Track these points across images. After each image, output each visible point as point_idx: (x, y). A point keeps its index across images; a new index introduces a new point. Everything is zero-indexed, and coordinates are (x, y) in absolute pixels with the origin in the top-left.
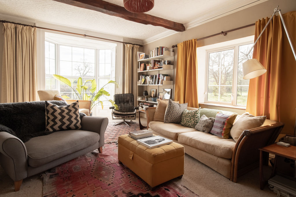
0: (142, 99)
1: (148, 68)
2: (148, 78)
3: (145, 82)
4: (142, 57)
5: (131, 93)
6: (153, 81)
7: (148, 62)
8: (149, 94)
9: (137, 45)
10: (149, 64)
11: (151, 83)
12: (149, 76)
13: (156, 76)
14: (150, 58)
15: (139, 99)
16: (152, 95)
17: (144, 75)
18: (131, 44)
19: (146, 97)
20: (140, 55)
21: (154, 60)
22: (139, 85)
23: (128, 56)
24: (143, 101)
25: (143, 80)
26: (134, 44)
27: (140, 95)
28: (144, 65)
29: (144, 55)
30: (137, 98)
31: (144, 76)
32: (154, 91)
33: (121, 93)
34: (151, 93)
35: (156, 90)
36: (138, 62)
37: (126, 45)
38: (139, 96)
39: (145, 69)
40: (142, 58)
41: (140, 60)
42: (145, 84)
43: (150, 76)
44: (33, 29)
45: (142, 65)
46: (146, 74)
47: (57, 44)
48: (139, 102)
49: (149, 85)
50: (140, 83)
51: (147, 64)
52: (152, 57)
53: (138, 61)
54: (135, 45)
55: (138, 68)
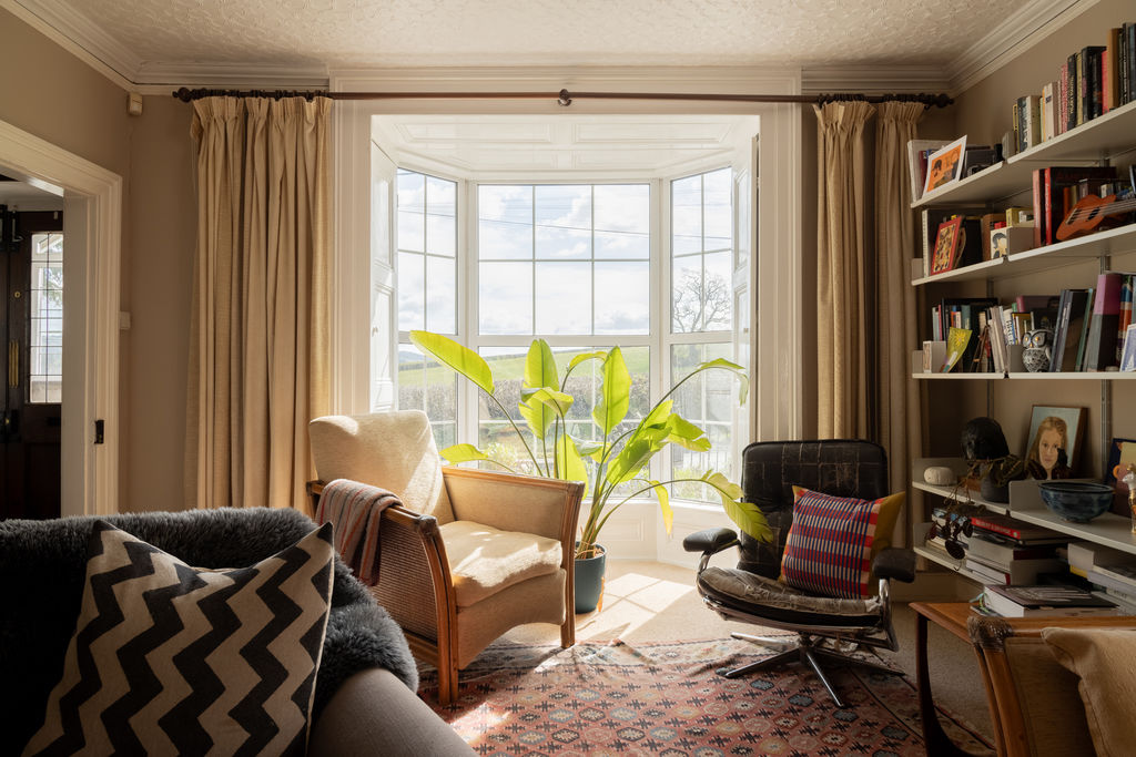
0: (956, 482)
1: (999, 242)
2: (1003, 325)
3: (975, 353)
4: (945, 169)
5: (863, 435)
6: (1048, 342)
7: (995, 204)
8: (1014, 446)
9: (902, 98)
10: (1009, 213)
11: (1028, 359)
12: (1006, 304)
13: (1081, 299)
14: (1011, 160)
15: (930, 479)
16: (1048, 458)
17: (967, 302)
18: (860, 97)
19: (986, 468)
20: (932, 158)
21: (1054, 171)
22: (928, 375)
23: (838, 182)
24: (963, 499)
25: (960, 337)
26: (883, 99)
27: (938, 447)
28: (964, 224)
29: (957, 151)
30: (915, 472)
31: (966, 309)
32: (1060, 425)
33: (794, 434)
34: (1028, 440)
35: (1085, 414)
36: (917, 212)
37: (819, 113)
38: (932, 456)
39: (973, 249)
40: (945, 180)
41: (930, 195)
42: (977, 368)
43: (1018, 306)
44: (310, 107)
45: (943, 231)
46: (984, 295)
47: (466, 181)
48: (931, 502)
49: (1012, 376)
50: (937, 360)
51: (986, 219)
52: (1038, 140)
53: (915, 203)
54: (890, 105)
55: (918, 253)
